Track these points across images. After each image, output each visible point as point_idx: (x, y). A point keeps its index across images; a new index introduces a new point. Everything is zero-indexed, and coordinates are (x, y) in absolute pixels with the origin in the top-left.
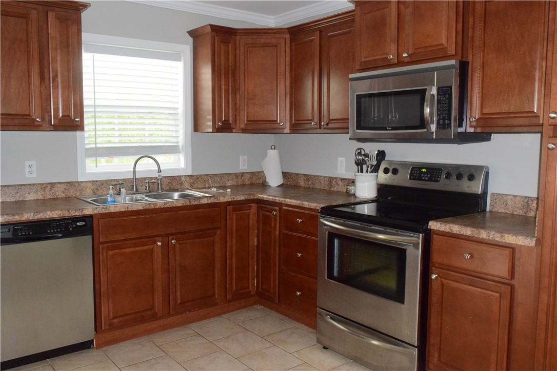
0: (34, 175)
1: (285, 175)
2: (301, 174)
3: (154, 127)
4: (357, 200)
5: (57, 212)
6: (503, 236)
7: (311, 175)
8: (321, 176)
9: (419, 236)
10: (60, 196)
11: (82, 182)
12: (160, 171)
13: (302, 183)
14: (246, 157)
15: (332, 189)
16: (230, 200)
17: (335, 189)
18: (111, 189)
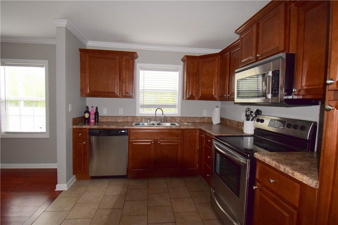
0: (122, 113)
1: (222, 119)
3: (168, 98)
4: (244, 135)
5: (115, 126)
6: (293, 173)
7: (232, 120)
8: (235, 121)
9: (247, 160)
10: (129, 121)
11: (137, 117)
12: (163, 114)
13: (228, 124)
14: (206, 111)
15: (239, 128)
16: (186, 128)
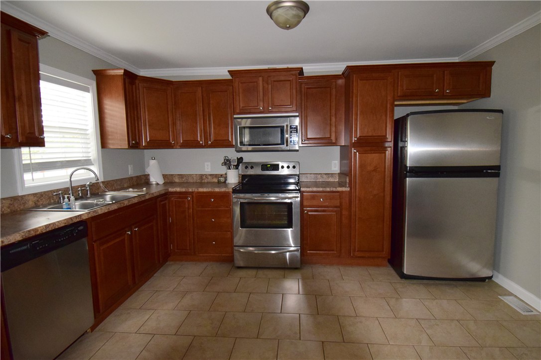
2: (176, 175)
6: (336, 189)
11: (24, 196)
13: (177, 180)
14: (132, 166)
17: (206, 181)
18: (66, 198)
